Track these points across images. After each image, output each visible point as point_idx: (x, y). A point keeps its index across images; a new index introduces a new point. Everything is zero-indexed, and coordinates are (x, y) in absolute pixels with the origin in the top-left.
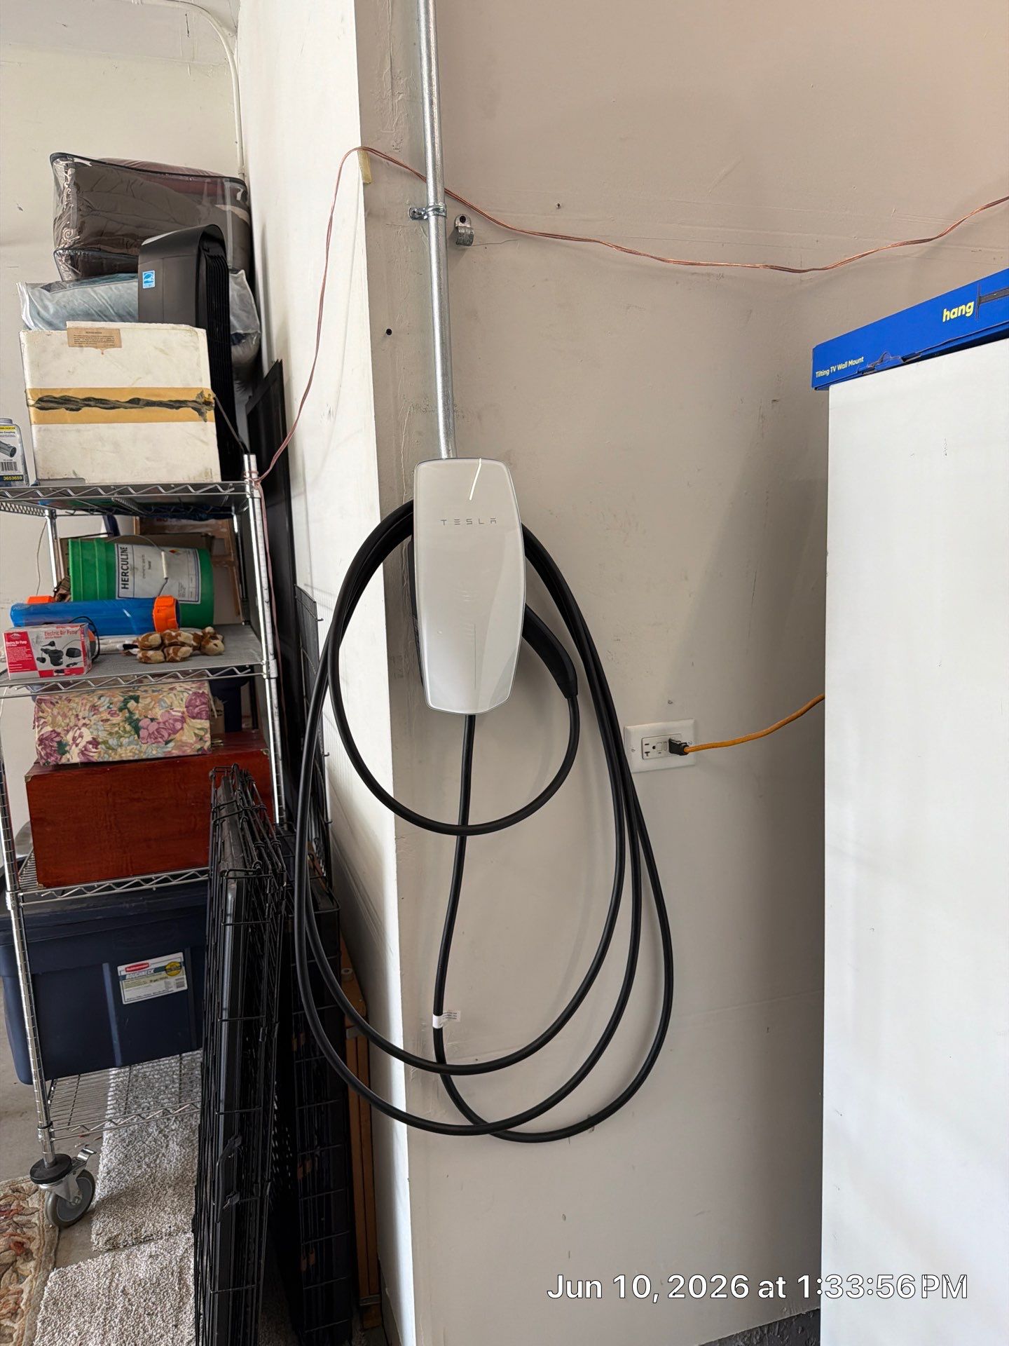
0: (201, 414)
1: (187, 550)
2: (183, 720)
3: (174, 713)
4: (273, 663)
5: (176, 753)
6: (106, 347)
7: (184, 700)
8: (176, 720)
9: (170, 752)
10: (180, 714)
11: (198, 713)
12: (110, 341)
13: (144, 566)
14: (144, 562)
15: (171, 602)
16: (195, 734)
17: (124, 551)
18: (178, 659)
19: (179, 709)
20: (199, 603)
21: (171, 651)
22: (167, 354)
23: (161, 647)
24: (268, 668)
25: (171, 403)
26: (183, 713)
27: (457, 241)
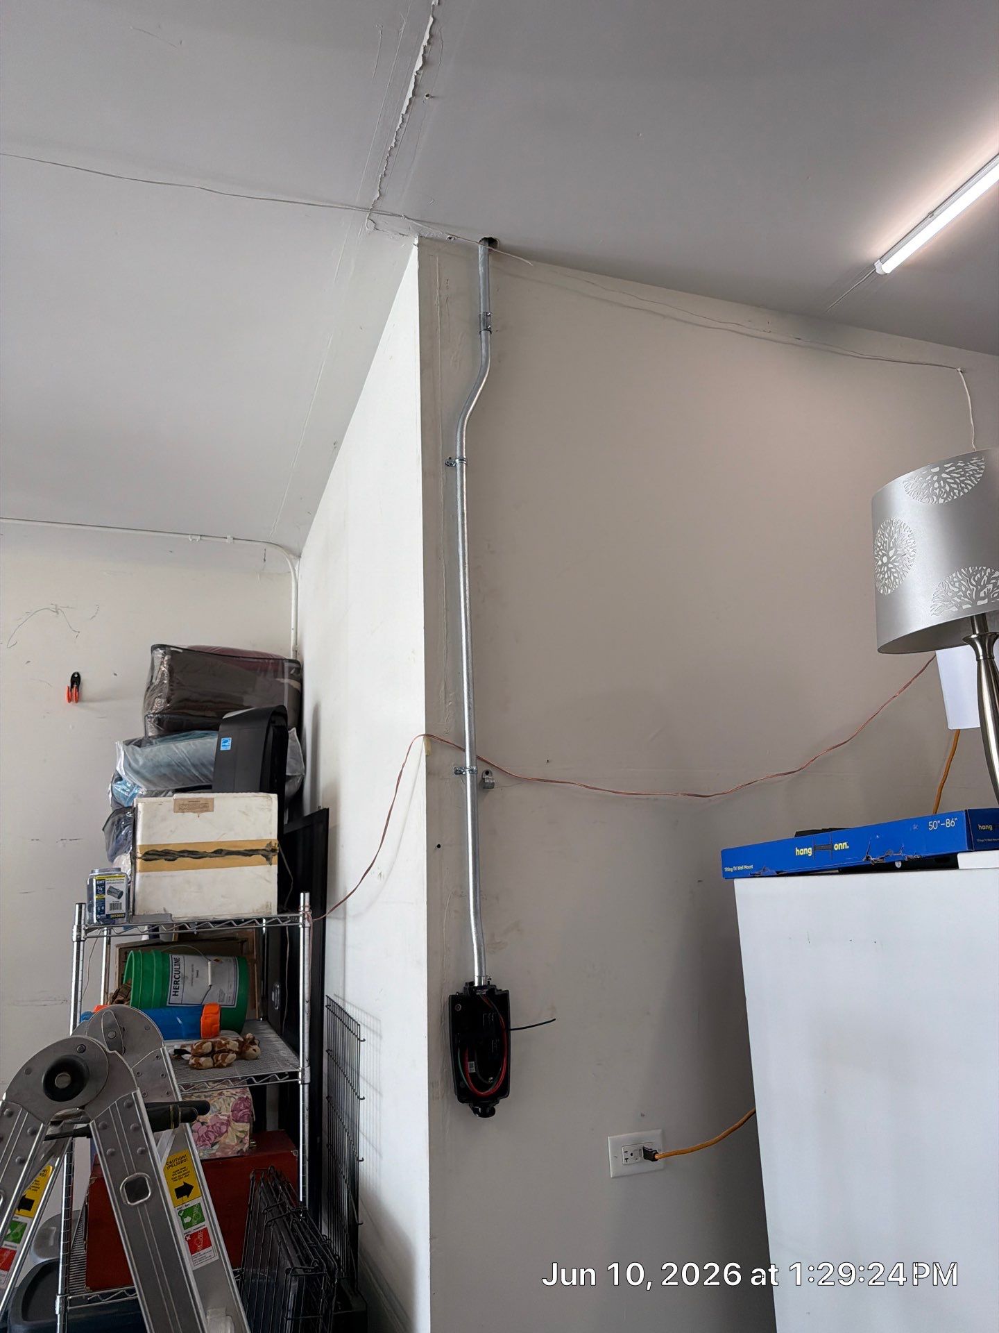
0: (268, 859)
1: (229, 958)
2: (228, 1124)
3: (221, 1117)
4: (307, 1070)
5: (219, 1155)
6: (202, 811)
7: (231, 1105)
8: (223, 1124)
9: (214, 1154)
10: (226, 1118)
11: (241, 1117)
12: (206, 807)
13: (193, 975)
14: (193, 971)
15: (217, 1009)
16: (237, 1136)
17: (177, 961)
18: (225, 1065)
19: (226, 1113)
20: (235, 1007)
21: (219, 1058)
22: (247, 815)
23: (211, 1054)
24: (303, 1074)
25: (247, 852)
26: (229, 1117)
27: (483, 786)
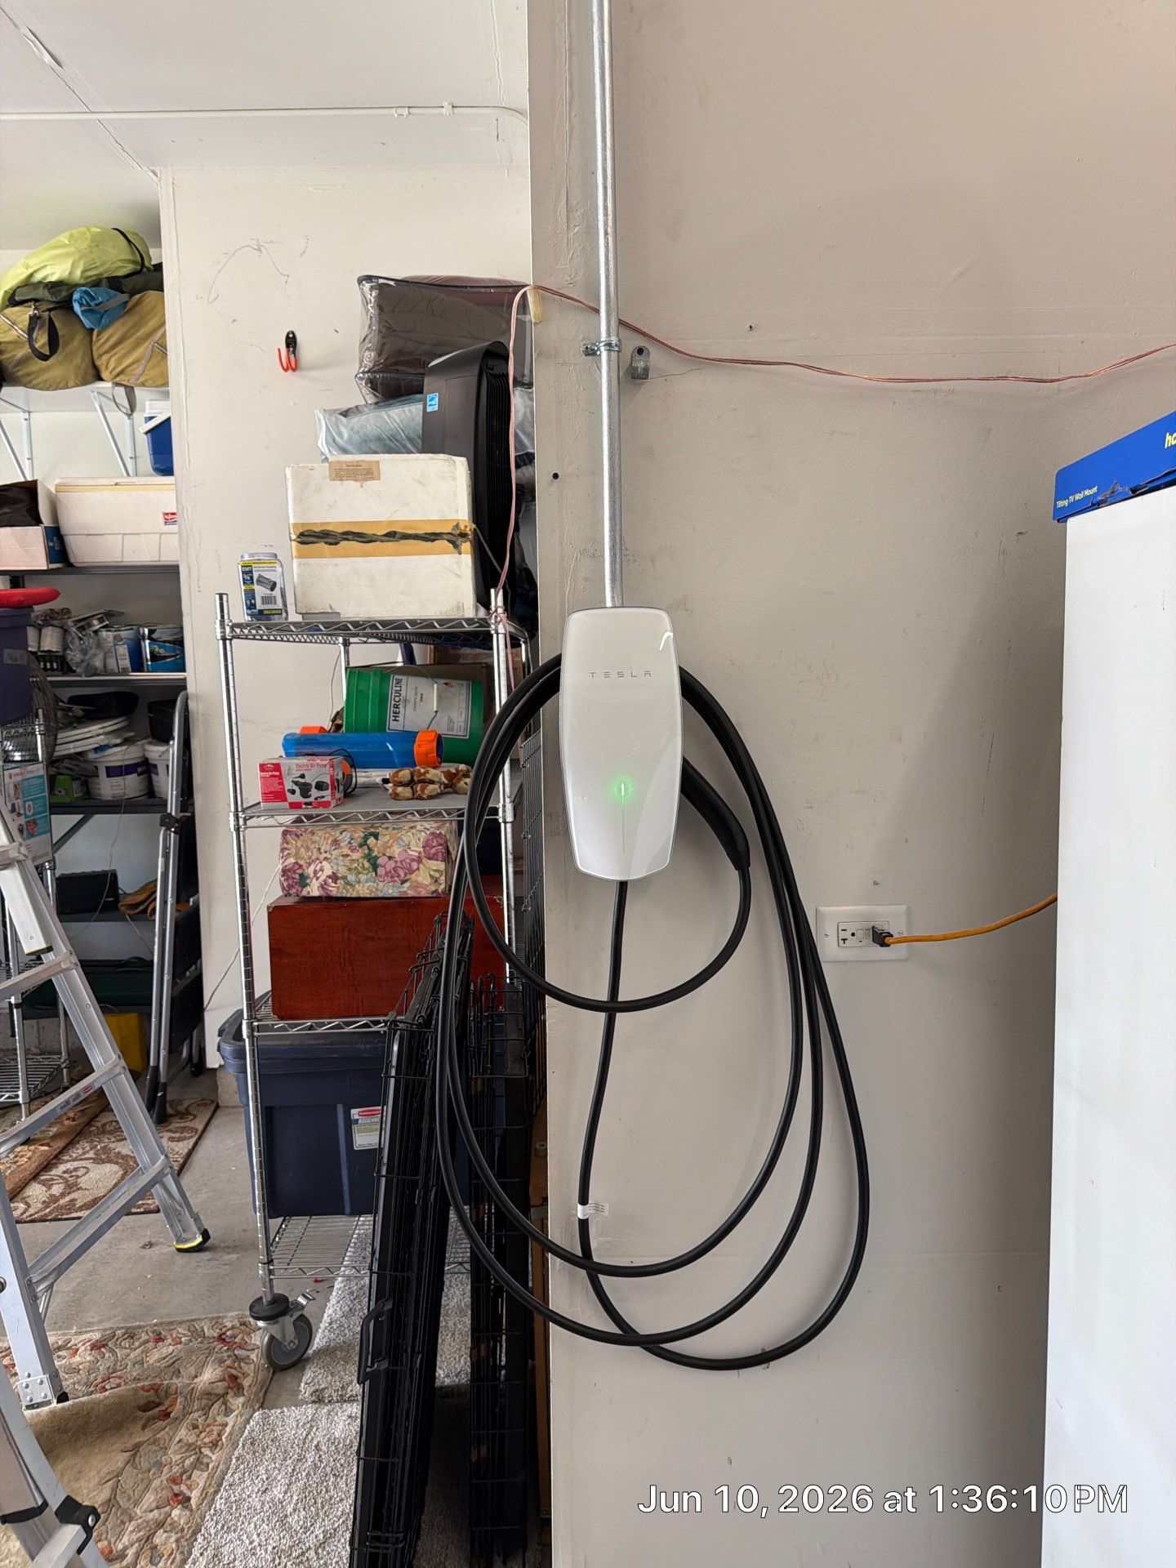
0: (456, 546)
1: (461, 682)
2: (419, 860)
3: (411, 853)
4: (509, 807)
5: (411, 893)
6: (366, 480)
7: (422, 840)
8: (413, 860)
9: (406, 892)
10: (417, 854)
11: (435, 854)
12: (369, 474)
13: (416, 699)
14: (416, 694)
15: (432, 736)
16: (431, 875)
17: (399, 682)
18: (425, 796)
19: (416, 849)
20: (467, 737)
21: (419, 789)
22: (424, 485)
23: (411, 783)
24: (504, 811)
25: (427, 536)
26: (420, 853)
27: (633, 376)
